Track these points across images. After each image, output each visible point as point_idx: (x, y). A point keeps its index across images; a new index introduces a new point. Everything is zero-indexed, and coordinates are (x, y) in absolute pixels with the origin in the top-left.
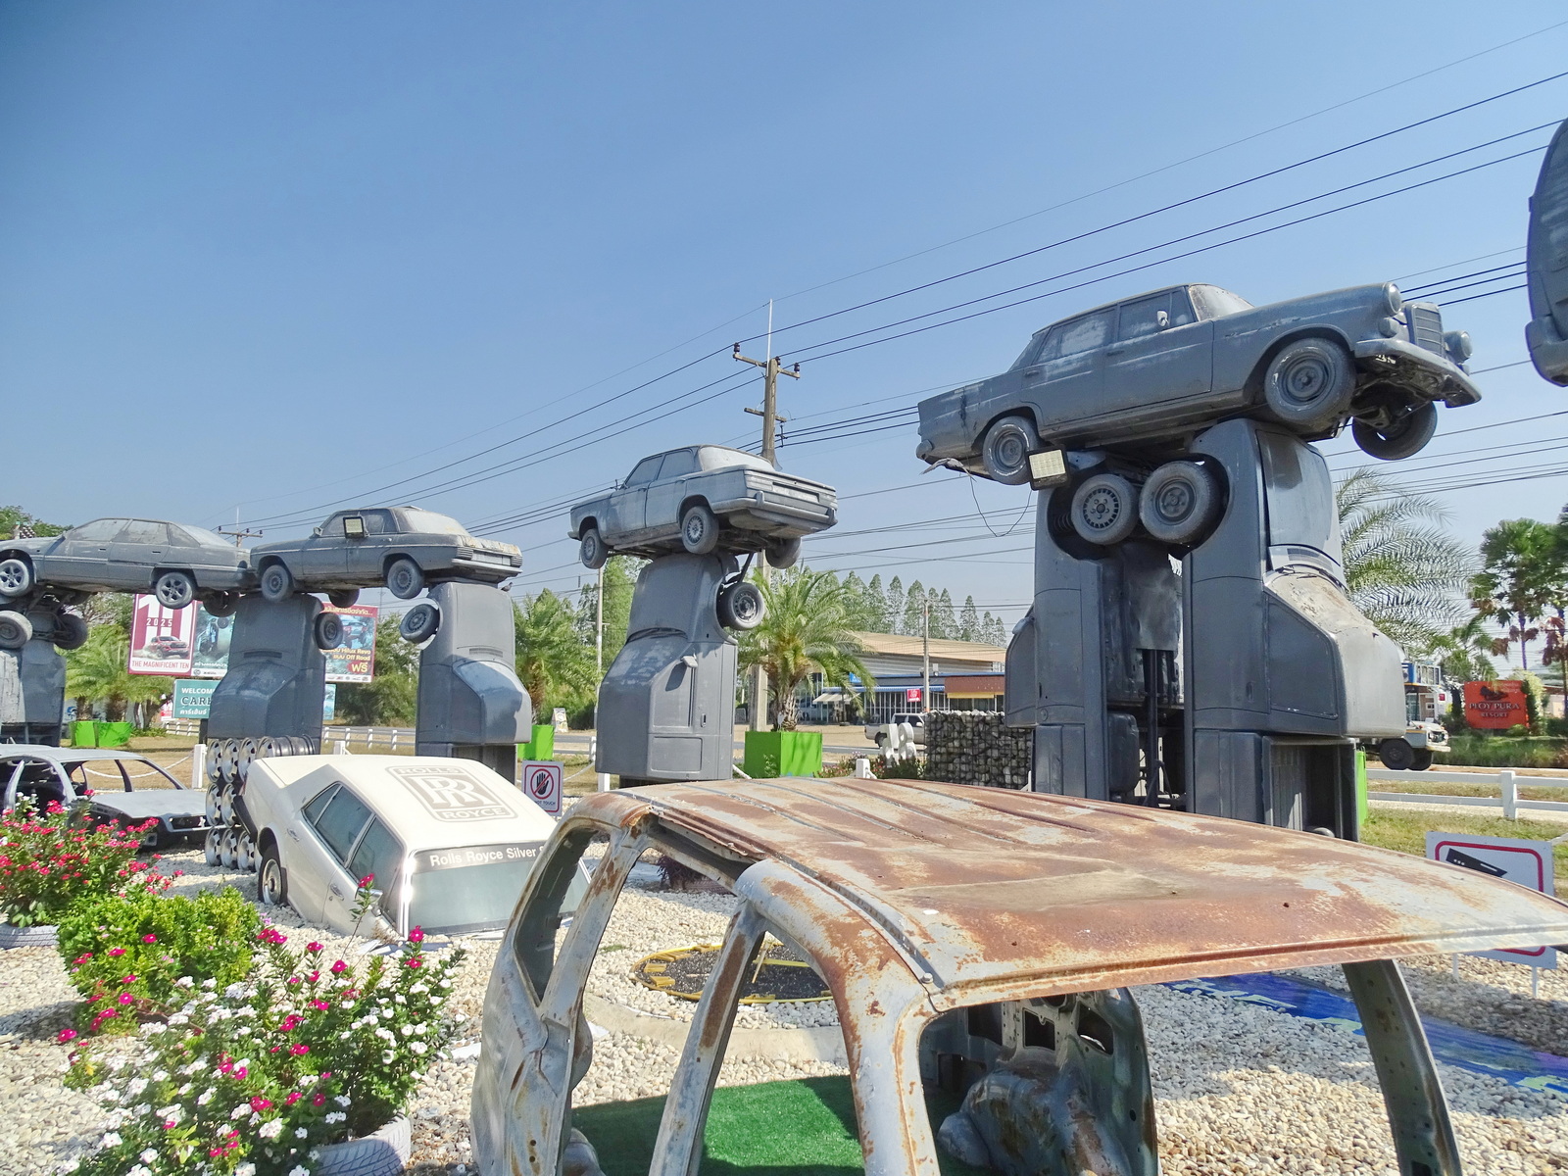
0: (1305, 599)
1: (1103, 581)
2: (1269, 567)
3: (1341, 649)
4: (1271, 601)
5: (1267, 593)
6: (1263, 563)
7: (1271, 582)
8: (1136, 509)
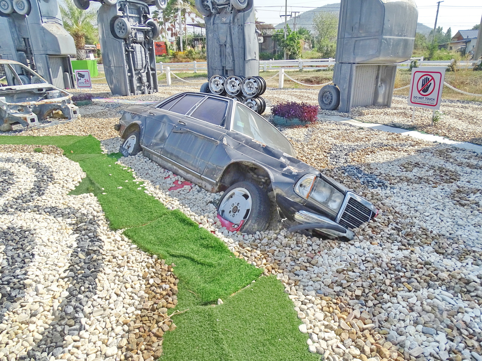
0: (51, 28)
1: (9, 22)
2: (42, 22)
3: (58, 39)
4: (43, 29)
5: (42, 27)
6: (41, 21)
7: (43, 25)
8: (12, 6)
